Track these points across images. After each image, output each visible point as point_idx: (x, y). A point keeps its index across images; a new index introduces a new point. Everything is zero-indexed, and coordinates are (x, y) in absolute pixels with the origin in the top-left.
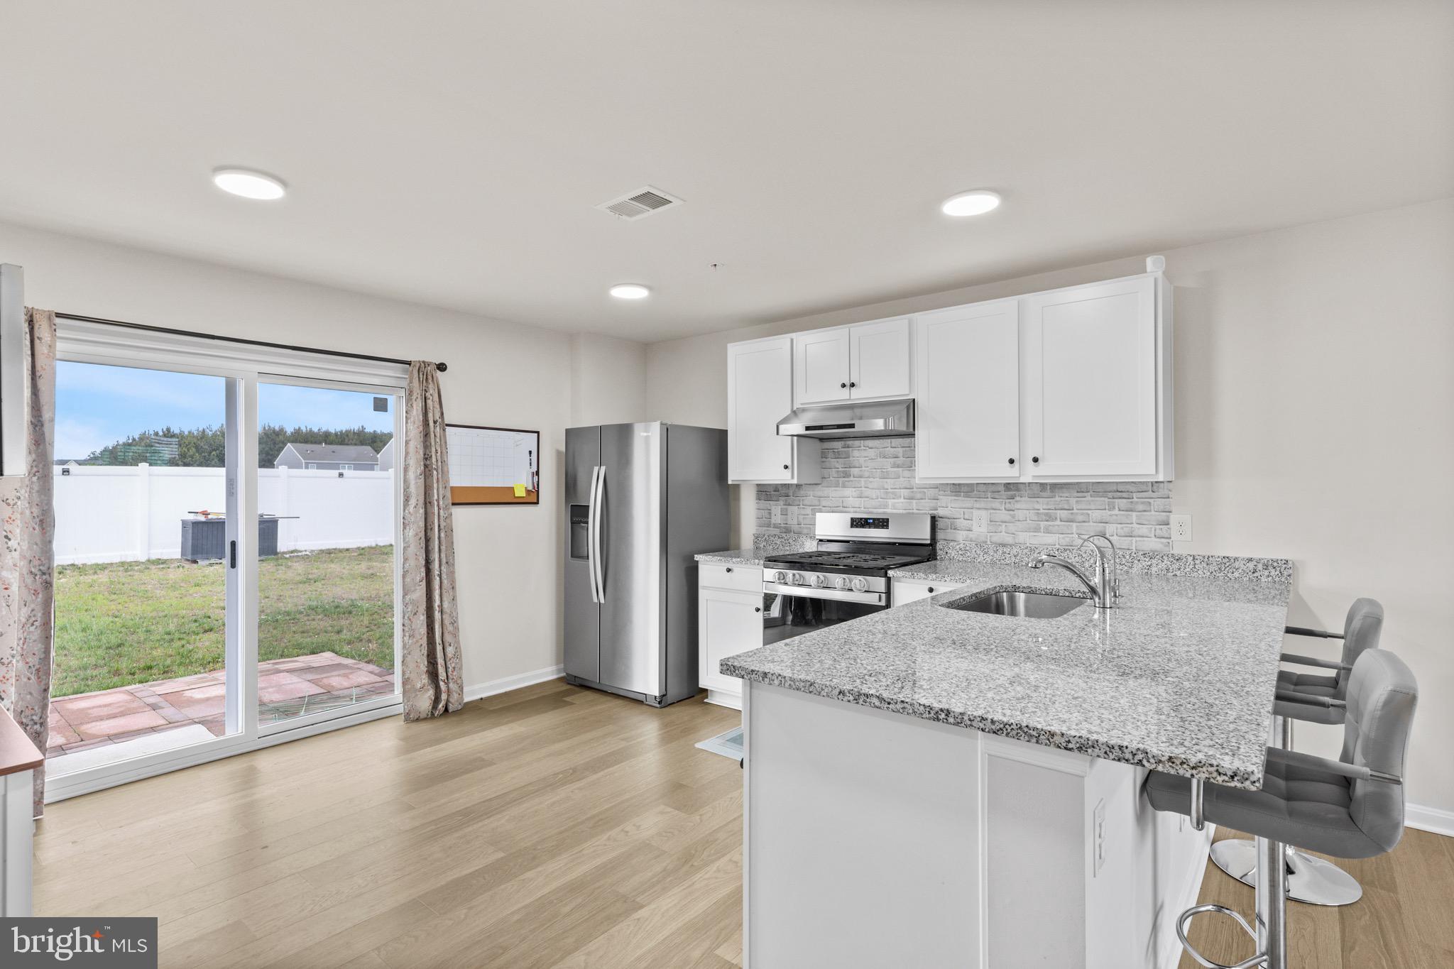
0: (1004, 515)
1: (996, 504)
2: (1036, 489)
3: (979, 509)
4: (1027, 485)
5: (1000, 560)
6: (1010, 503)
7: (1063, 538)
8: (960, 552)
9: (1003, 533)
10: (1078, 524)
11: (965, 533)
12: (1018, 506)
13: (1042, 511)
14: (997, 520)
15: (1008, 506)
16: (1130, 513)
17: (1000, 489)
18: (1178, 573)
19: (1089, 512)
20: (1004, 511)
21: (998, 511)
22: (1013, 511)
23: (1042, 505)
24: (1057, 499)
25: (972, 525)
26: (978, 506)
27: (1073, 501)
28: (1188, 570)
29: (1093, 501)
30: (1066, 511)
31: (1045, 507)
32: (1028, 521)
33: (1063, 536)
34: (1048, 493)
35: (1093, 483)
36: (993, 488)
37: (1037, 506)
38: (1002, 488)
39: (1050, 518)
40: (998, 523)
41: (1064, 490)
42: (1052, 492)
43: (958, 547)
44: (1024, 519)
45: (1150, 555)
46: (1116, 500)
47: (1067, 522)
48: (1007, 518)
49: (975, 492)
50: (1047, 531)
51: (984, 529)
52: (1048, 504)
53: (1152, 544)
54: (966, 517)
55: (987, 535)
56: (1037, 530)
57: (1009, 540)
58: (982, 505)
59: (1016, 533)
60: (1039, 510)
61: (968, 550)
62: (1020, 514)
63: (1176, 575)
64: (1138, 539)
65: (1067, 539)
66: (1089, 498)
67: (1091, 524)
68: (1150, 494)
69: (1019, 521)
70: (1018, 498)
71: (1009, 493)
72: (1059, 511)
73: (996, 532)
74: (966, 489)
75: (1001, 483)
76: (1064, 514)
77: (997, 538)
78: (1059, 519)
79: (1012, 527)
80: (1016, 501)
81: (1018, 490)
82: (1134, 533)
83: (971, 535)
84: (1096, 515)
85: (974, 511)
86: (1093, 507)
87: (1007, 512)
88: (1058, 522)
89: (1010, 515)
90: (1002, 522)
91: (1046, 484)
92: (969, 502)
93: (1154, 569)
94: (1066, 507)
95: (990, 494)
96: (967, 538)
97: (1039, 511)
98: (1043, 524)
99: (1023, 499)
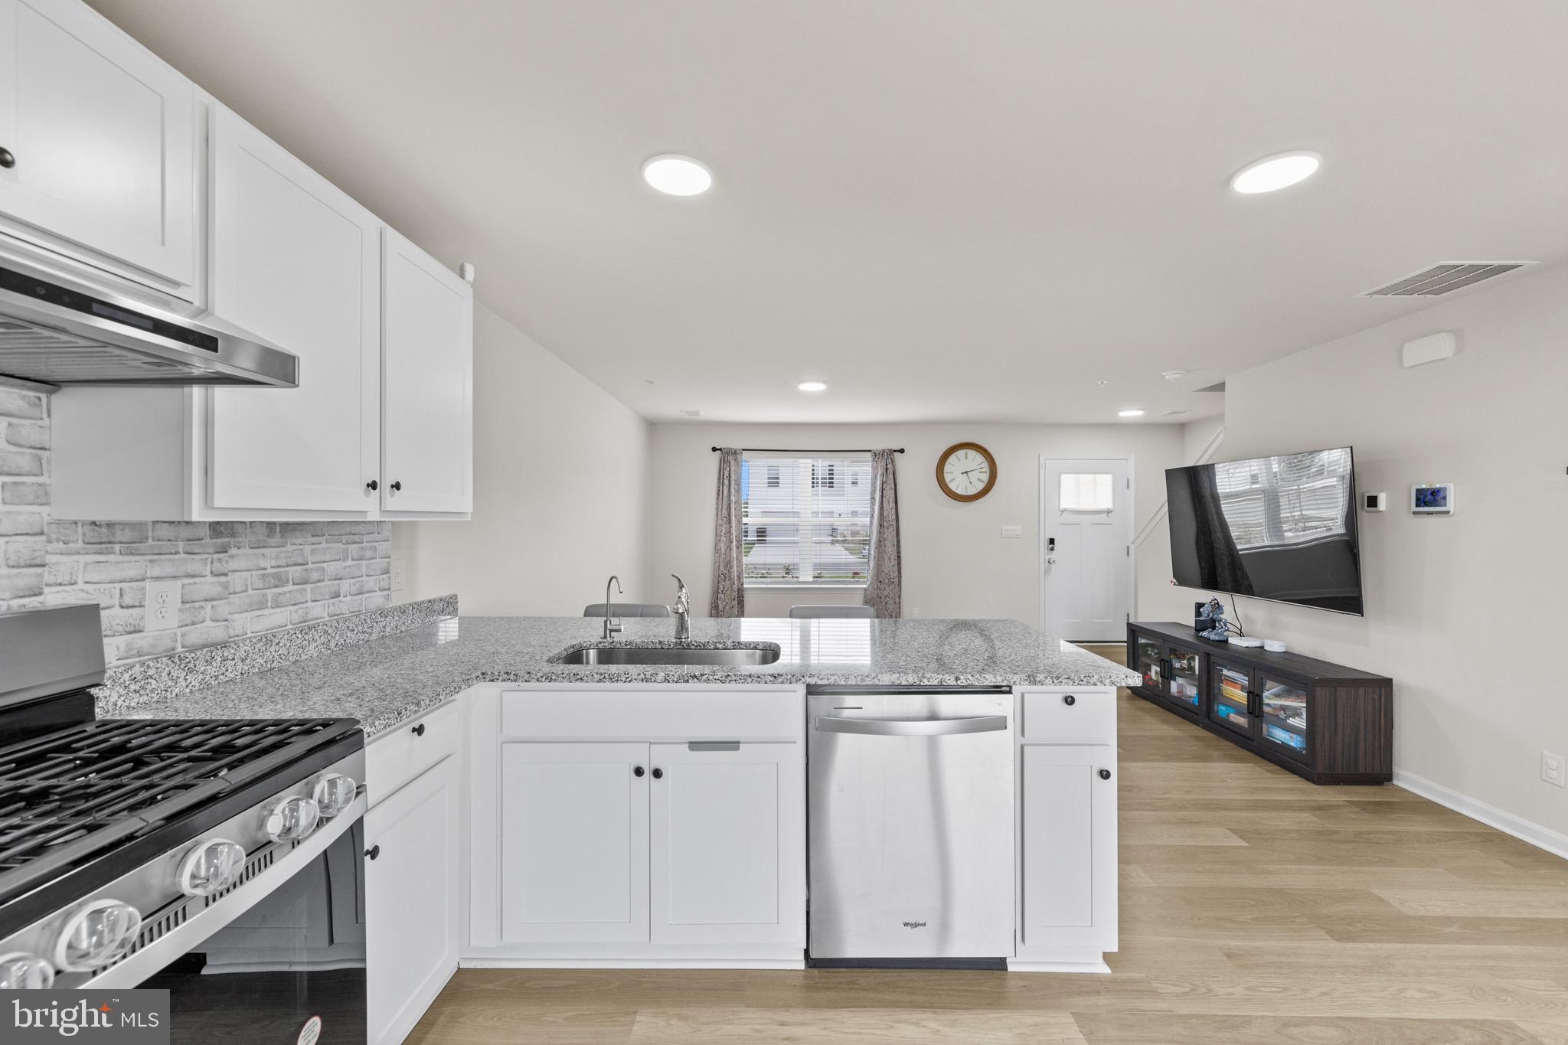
0: (208, 586)
1: (194, 565)
2: (262, 532)
3: (158, 578)
4: (248, 525)
5: (217, 677)
6: (220, 560)
7: (296, 612)
8: (133, 687)
9: (208, 623)
10: (313, 585)
11: (122, 641)
12: (233, 565)
13: (270, 571)
14: (195, 597)
15: (217, 566)
16: (360, 562)
17: (202, 534)
18: (403, 629)
19: (324, 565)
20: (210, 578)
21: (197, 580)
22: (226, 575)
23: (269, 559)
24: (290, 548)
25: (143, 618)
26: (157, 571)
27: (308, 548)
28: (409, 622)
29: (328, 548)
30: (299, 568)
31: (273, 563)
32: (250, 592)
33: (296, 607)
34: (276, 540)
35: (328, 522)
36: (185, 533)
37: (262, 564)
38: (205, 532)
39: (280, 581)
40: (197, 604)
41: (298, 533)
42: (283, 536)
43: (126, 676)
44: (244, 588)
45: (384, 613)
46: (350, 546)
47: (301, 584)
48: (215, 590)
49: (150, 542)
50: (277, 605)
51: (172, 619)
52: (277, 558)
53: (376, 600)
54: (127, 601)
55: (175, 634)
56: (262, 605)
57: (218, 633)
58: (165, 568)
59: (230, 617)
60: (265, 569)
61: (151, 677)
62: (236, 581)
63: (401, 632)
64: (367, 595)
65: (301, 612)
66: (324, 545)
67: (327, 583)
68: (375, 536)
69: (235, 593)
70: (233, 551)
71: (219, 540)
72: (291, 569)
73: (193, 624)
74: (127, 535)
75: (204, 522)
76: (295, 572)
77: (195, 636)
78: (291, 582)
79: (223, 608)
80: (231, 557)
81: (233, 535)
82: (365, 589)
83: (141, 641)
84: (331, 568)
85: (148, 584)
86: (328, 558)
87: (215, 579)
88: (290, 587)
89: (221, 584)
90: (206, 600)
91: (274, 523)
92: (133, 566)
93: (388, 629)
94: (300, 561)
95: (181, 544)
96: (131, 649)
97: (266, 572)
98: (270, 593)
99: (241, 551)
